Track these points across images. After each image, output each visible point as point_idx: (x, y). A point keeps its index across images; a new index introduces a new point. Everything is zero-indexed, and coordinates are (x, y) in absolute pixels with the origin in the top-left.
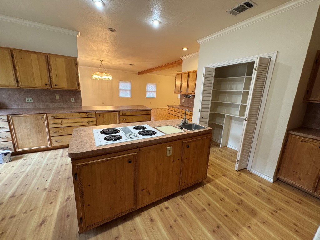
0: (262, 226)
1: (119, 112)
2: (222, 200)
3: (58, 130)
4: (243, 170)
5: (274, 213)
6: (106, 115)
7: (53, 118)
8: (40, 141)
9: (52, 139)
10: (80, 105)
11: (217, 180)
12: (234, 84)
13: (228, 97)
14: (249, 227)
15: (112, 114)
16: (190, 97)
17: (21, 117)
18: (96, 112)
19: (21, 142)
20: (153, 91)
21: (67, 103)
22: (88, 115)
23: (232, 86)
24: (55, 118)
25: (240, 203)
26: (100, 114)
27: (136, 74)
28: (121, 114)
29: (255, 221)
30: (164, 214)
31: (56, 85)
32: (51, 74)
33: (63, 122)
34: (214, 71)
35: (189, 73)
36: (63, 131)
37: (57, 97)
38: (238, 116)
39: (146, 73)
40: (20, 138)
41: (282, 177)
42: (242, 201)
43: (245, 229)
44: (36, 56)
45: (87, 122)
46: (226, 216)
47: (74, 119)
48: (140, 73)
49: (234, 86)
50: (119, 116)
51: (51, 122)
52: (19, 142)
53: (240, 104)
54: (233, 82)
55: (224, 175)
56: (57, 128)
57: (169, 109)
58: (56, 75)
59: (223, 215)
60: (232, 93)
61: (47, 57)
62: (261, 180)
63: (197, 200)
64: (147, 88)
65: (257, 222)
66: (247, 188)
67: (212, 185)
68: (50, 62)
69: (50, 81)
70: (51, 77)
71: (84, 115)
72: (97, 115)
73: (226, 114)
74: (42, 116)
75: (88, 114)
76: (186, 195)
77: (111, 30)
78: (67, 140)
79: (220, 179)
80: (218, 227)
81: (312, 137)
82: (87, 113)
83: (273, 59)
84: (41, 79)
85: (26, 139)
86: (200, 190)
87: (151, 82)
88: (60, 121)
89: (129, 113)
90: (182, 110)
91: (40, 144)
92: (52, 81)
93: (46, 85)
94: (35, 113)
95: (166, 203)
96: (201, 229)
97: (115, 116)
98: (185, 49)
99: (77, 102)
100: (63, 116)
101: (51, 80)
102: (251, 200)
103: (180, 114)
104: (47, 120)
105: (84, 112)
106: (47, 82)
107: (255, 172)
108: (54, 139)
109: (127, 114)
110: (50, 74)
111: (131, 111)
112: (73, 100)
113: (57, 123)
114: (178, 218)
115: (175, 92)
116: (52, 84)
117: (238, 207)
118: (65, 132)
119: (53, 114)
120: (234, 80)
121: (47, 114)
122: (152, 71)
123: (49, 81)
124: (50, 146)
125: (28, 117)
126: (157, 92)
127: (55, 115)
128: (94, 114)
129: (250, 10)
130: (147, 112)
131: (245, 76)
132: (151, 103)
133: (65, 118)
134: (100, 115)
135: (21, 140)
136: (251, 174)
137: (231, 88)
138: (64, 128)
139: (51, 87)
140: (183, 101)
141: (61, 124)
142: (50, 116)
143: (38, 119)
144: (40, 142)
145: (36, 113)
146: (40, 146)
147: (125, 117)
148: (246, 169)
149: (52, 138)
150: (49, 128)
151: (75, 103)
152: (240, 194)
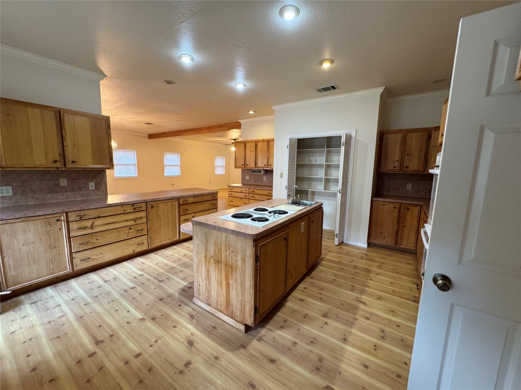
0: (378, 276)
1: (179, 199)
2: (342, 269)
3: (86, 239)
4: (341, 243)
5: (380, 267)
6: (161, 205)
7: (78, 218)
8: (51, 264)
9: (74, 258)
10: (104, 193)
11: (327, 257)
12: (312, 156)
13: (307, 171)
14: (371, 280)
15: (169, 203)
16: (261, 172)
17: (17, 224)
18: (146, 203)
19: (13, 273)
20: (176, 165)
21: (81, 192)
22: (134, 209)
23: (311, 158)
24: (81, 218)
25: (355, 267)
26: (153, 205)
27: (145, 137)
28: (181, 202)
29: (372, 275)
30: (306, 293)
31: (73, 162)
32: (65, 143)
33: (96, 224)
34: (297, 142)
35: (256, 143)
36: (94, 241)
37: (63, 182)
38: (323, 191)
39: (167, 136)
40: (12, 266)
41: (372, 241)
42: (356, 266)
43: (369, 281)
44: (37, 111)
45: (134, 220)
46: (352, 278)
47: (113, 217)
48: (151, 136)
49: (313, 159)
50: (179, 205)
51: (74, 226)
52: (9, 274)
53: (324, 177)
54: (311, 154)
55: (330, 252)
56: (85, 237)
57: (230, 190)
58: (74, 145)
59: (350, 278)
60: (311, 166)
61: (59, 115)
62: (359, 248)
63: (323, 275)
64: (165, 160)
65: (373, 275)
66: (353, 256)
67: (325, 261)
68: (64, 122)
69: (63, 155)
70: (65, 148)
71: (130, 209)
72: (149, 207)
73: (309, 190)
74: (58, 218)
75: (135, 206)
76: (312, 275)
77: (168, 83)
78: (100, 256)
79: (328, 255)
80: (353, 286)
81: (388, 200)
82: (133, 206)
83: (353, 135)
84: (46, 152)
85: (24, 265)
86: (320, 267)
87: (171, 151)
88: (89, 223)
89: (191, 200)
90: (253, 190)
91: (52, 271)
92: (66, 156)
93: (56, 161)
94: (46, 213)
95: (301, 286)
96: (342, 292)
97: (173, 205)
98: (251, 112)
99: (99, 189)
100: (94, 213)
101: (66, 153)
102: (361, 263)
103: (251, 195)
104: (68, 222)
105: (130, 203)
106: (57, 158)
107: (351, 243)
108: (78, 257)
109: (189, 202)
110: (63, 144)
111: (194, 196)
112: (92, 185)
113: (85, 228)
114: (321, 292)
115: (235, 166)
116: (67, 160)
117: (356, 270)
118: (98, 241)
119: (78, 212)
120: (312, 152)
121: (67, 213)
122: (182, 134)
123: (60, 155)
124: (71, 271)
125: (30, 223)
126: (183, 166)
127: (82, 213)
128: (144, 205)
129: (333, 91)
130: (213, 195)
131: (326, 149)
132: (173, 185)
133: (99, 217)
134: (152, 207)
135: (13, 270)
136: (348, 245)
137: (310, 161)
138: (97, 234)
139: (65, 166)
140: (247, 178)
141: (92, 228)
142: (72, 217)
143: (50, 224)
144: (52, 266)
145: (48, 213)
146: (52, 274)
147: (186, 207)
148: (343, 242)
149: (74, 255)
150: (69, 238)
151: (97, 192)
152: (351, 262)
